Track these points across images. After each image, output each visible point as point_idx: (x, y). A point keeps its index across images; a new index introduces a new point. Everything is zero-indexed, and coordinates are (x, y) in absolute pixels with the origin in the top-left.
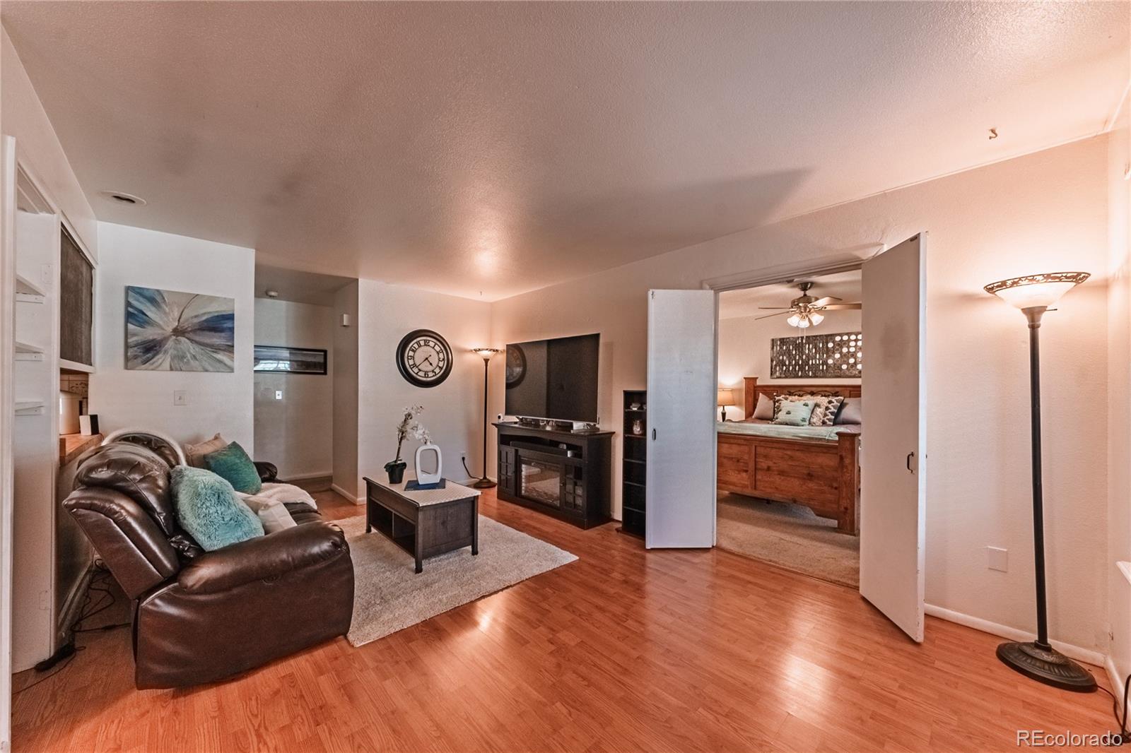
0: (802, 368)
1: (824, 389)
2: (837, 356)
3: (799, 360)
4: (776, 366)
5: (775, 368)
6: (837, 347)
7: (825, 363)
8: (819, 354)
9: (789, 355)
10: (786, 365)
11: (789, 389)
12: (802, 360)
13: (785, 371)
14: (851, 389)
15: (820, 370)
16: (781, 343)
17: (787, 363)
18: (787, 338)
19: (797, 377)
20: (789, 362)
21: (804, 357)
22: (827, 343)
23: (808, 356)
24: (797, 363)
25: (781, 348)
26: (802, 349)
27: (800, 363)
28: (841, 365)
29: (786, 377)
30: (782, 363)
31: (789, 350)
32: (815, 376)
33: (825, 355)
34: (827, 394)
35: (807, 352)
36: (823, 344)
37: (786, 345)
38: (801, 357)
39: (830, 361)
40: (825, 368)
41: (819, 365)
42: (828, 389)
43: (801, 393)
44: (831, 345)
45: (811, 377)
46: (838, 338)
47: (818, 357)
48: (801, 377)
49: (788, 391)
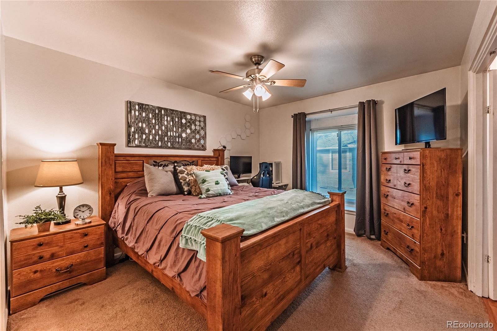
0: (161, 139)
2: (188, 131)
3: (158, 130)
4: (134, 132)
5: (133, 136)
6: (188, 124)
7: (180, 136)
8: (176, 127)
9: (149, 124)
10: (146, 134)
11: (155, 159)
12: (162, 130)
13: (145, 139)
15: (176, 142)
16: (140, 108)
17: (147, 131)
18: (146, 105)
19: (157, 147)
20: (149, 131)
21: (163, 128)
22: (181, 119)
23: (166, 127)
24: (157, 133)
25: (140, 114)
26: (161, 120)
27: (160, 133)
28: (191, 139)
29: (146, 147)
30: (141, 131)
31: (149, 118)
32: (173, 148)
33: (180, 129)
35: (166, 123)
36: (178, 119)
37: (145, 112)
38: (160, 128)
39: (184, 135)
40: (180, 141)
41: (176, 137)
43: (167, 163)
44: (184, 121)
45: (169, 148)
46: (189, 117)
47: (175, 130)
48: (161, 147)
49: (154, 161)
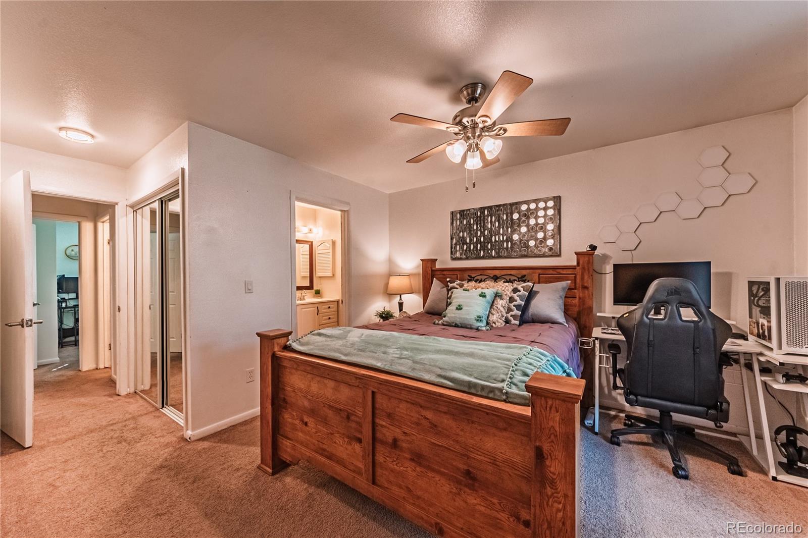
0: (484, 247)
1: (509, 272)
2: (524, 229)
3: (480, 236)
4: (456, 244)
5: (455, 248)
6: (524, 219)
7: (510, 239)
8: (503, 228)
9: (470, 231)
10: (466, 244)
11: (469, 273)
12: (484, 236)
13: (466, 250)
14: (540, 271)
15: (503, 249)
16: (461, 215)
17: (468, 241)
18: (467, 210)
19: (478, 257)
20: (470, 240)
21: (486, 232)
22: (512, 214)
23: (490, 231)
24: (478, 241)
25: (461, 222)
26: (484, 223)
27: (482, 240)
28: (528, 241)
29: (467, 258)
30: (462, 241)
31: (470, 224)
32: (499, 257)
33: (509, 229)
34: (513, 278)
35: (489, 226)
36: (507, 216)
37: (466, 219)
38: (483, 233)
39: (516, 237)
40: (509, 246)
41: (503, 241)
42: (513, 272)
43: (483, 277)
44: (516, 216)
45: (494, 258)
46: (524, 207)
47: (501, 232)
48: (483, 258)
49: (468, 276)
